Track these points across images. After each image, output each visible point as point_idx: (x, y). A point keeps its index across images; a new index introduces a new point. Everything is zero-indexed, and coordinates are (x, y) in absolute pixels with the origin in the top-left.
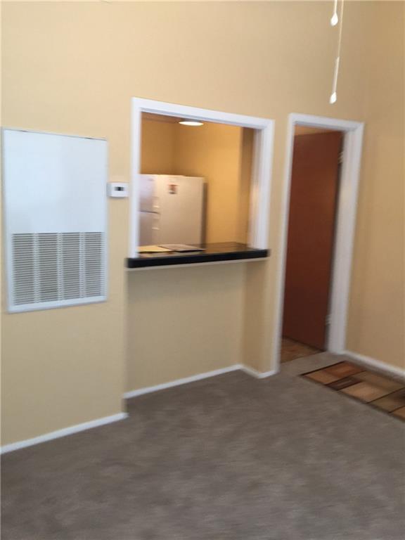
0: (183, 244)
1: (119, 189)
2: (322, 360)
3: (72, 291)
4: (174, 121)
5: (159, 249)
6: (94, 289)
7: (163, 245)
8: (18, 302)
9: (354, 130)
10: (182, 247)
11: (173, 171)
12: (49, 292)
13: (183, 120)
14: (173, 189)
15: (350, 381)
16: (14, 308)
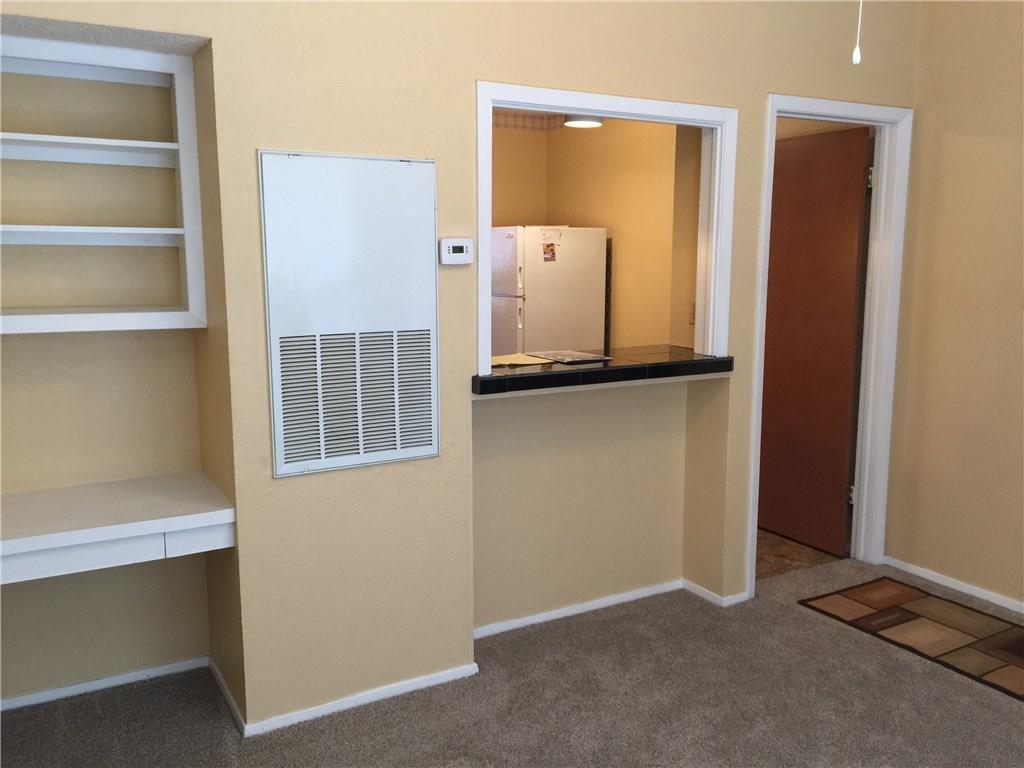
0: (571, 350)
1: (458, 250)
2: (841, 574)
3: (380, 438)
4: (551, 122)
5: (527, 360)
6: (418, 434)
7: (537, 353)
8: (288, 459)
9: (893, 124)
10: (570, 355)
11: (550, 218)
12: (342, 440)
13: (568, 118)
14: (550, 251)
15: (896, 616)
16: (283, 469)
